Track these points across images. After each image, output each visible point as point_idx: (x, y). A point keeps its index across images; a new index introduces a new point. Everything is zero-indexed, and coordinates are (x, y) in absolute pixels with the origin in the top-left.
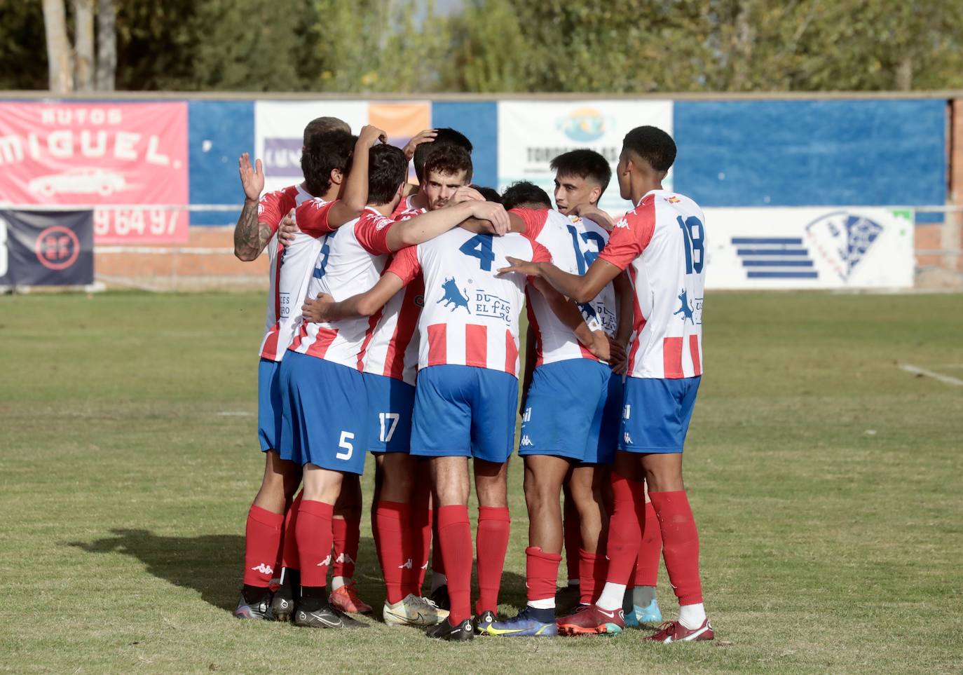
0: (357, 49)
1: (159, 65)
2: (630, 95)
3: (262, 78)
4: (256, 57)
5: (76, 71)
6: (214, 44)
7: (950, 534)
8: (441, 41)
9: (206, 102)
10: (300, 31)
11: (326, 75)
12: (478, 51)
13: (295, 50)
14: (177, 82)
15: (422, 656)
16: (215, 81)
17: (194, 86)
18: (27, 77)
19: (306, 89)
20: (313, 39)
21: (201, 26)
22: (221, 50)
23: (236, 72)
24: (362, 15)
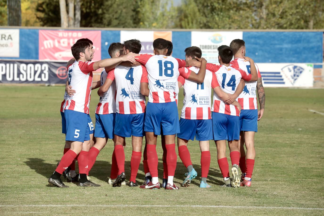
0: (151, 16)
1: (93, 20)
2: (231, 30)
3: (123, 24)
4: (121, 18)
5: (69, 21)
6: (109, 14)
7: (323, 159)
8: (175, 14)
9: (106, 31)
10: (134, 10)
11: (141, 23)
12: (186, 17)
13: (133, 16)
14: (98, 25)
15: (168, 193)
16: (109, 25)
17: (103, 26)
18: (54, 23)
19: (136, 27)
20: (137, 13)
21: (105, 9)
22: (111, 16)
23: (115, 22)
24: (152, 6)
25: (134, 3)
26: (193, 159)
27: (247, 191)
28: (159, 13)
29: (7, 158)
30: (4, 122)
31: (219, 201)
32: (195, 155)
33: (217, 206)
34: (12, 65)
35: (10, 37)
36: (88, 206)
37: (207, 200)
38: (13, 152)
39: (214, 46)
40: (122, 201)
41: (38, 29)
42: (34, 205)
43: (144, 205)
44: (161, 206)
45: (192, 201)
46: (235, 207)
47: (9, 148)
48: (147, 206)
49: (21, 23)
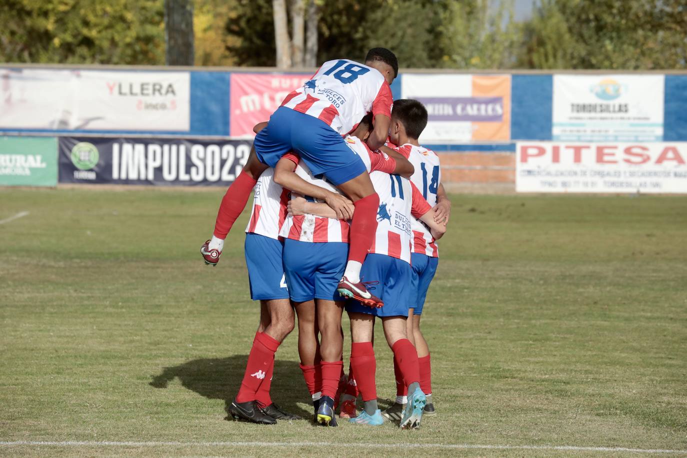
0: (465, 42)
2: (639, 71)
4: (403, 46)
5: (292, 55)
6: (377, 39)
8: (517, 37)
10: (431, 31)
11: (446, 58)
12: (541, 43)
13: (427, 43)
15: (503, 419)
18: (264, 59)
19: (433, 66)
20: (438, 35)
21: (370, 28)
22: (382, 42)
24: (469, 20)
25: (431, 15)
26: (557, 347)
27: (677, 417)
28: (483, 36)
29: (165, 343)
30: (158, 267)
31: (614, 437)
32: (562, 338)
33: (611, 449)
34: (174, 148)
35: (170, 89)
36: (336, 445)
37: (588, 435)
38: (177, 331)
39: (601, 106)
40: (408, 436)
41: (229, 73)
42: (222, 443)
43: (454, 444)
44: (489, 447)
45: (555, 438)
46: (650, 450)
47: (170, 321)
48: (461, 446)
49: (193, 59)
